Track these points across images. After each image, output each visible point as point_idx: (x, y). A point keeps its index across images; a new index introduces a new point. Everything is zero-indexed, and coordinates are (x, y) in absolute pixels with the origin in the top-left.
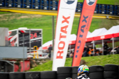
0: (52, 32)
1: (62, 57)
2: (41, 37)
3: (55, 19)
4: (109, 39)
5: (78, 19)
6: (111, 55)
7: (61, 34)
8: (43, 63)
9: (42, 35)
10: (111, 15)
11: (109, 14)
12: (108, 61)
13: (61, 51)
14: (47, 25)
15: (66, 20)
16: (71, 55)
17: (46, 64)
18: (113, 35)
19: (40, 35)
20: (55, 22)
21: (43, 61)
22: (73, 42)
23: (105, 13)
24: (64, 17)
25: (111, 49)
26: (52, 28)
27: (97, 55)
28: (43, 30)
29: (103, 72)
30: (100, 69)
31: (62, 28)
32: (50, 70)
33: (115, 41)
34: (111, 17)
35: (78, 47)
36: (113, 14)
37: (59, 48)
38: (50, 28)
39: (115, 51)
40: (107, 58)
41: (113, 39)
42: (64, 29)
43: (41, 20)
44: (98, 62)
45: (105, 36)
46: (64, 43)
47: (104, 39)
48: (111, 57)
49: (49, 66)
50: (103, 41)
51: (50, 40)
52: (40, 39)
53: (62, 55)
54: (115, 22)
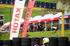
0: (10, 17)
1: (16, 32)
2: (3, 19)
3: (12, 10)
4: (43, 22)
5: (25, 10)
6: (44, 31)
7: (15, 18)
8: (4, 35)
9: (4, 19)
10: (45, 8)
11: (44, 7)
12: (42, 35)
13: (15, 28)
14: (7, 13)
15: (18, 10)
16: (21, 31)
17: (6, 35)
18: (46, 20)
19: (3, 18)
20: (12, 11)
21: (4, 34)
22: (22, 23)
23: (42, 7)
24: (17, 8)
25: (44, 28)
26: (10, 15)
27: (36, 31)
28: (5, 16)
29: (39, 41)
30: (38, 40)
31: (16, 15)
32: (8, 39)
33: (47, 23)
34: (45, 10)
35: (25, 26)
36: (46, 8)
37: (14, 27)
38: (8, 15)
39: (47, 29)
40: (42, 33)
41: (45, 22)
42: (17, 16)
43: (4, 10)
44: (36, 35)
45: (41, 20)
46: (17, 24)
47: (40, 22)
48: (44, 33)
49: (7, 37)
50: (39, 23)
51: (9, 22)
52: (3, 21)
53: (16, 31)
54: (47, 12)
